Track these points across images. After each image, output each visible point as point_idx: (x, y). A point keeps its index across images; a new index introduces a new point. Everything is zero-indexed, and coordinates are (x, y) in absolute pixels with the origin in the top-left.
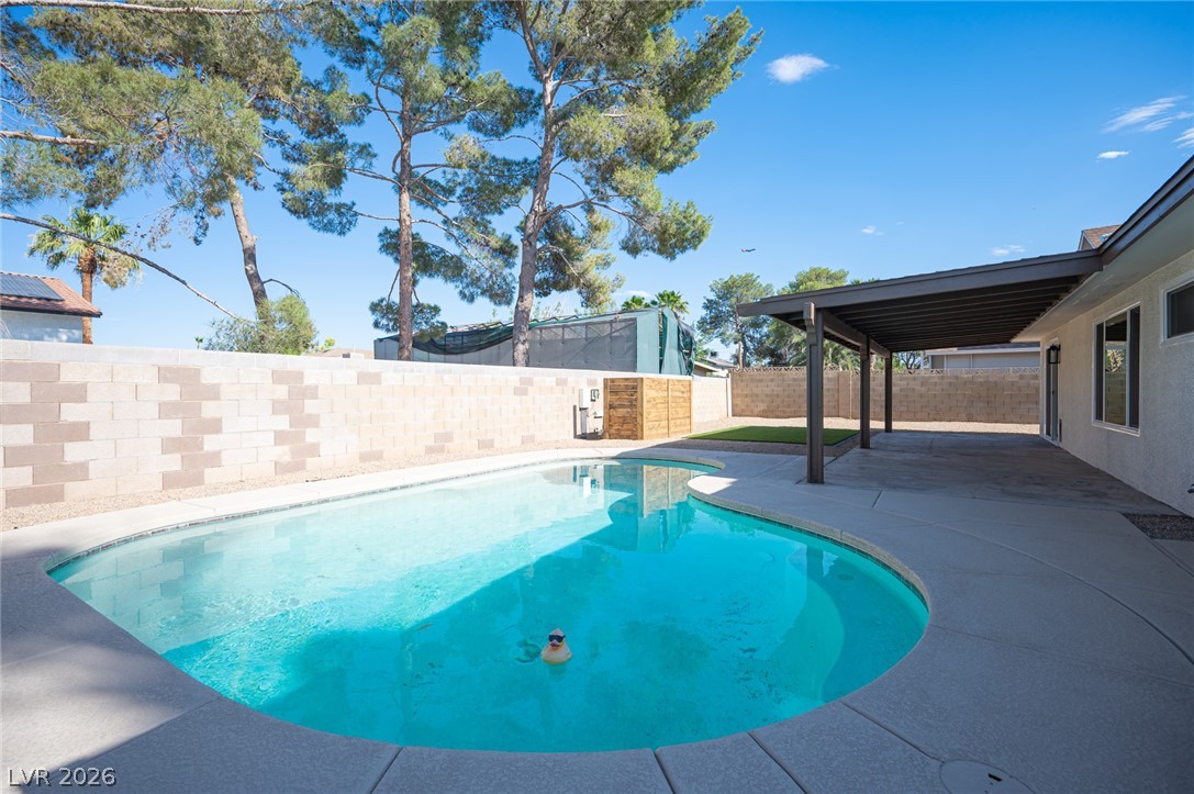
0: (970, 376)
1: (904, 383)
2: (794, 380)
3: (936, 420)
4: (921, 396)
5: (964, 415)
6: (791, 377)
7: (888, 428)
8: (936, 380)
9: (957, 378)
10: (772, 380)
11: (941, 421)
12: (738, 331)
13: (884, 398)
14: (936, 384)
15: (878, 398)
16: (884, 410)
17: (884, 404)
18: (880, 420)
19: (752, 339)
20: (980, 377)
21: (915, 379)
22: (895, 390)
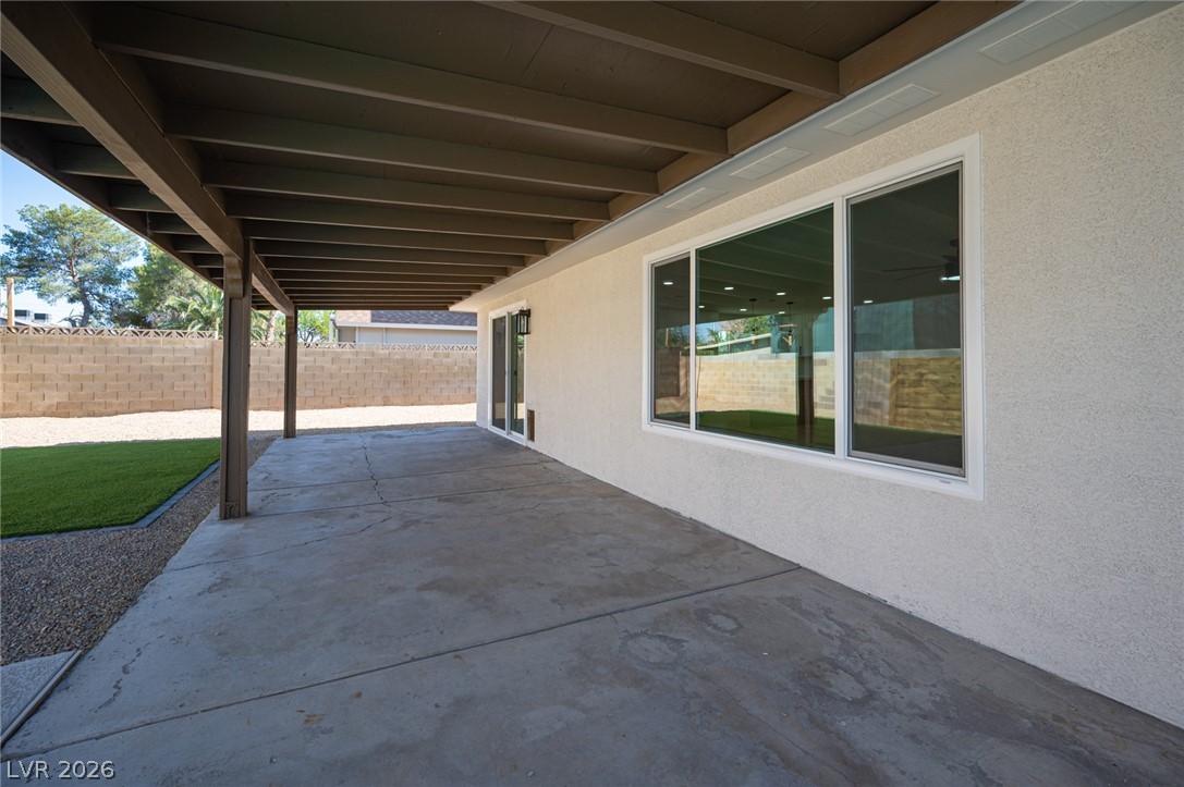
0: (387, 351)
1: (312, 359)
2: (130, 351)
3: (348, 406)
4: (331, 376)
5: (380, 398)
6: (122, 345)
7: (290, 431)
8: (350, 357)
9: (373, 354)
10: (81, 350)
11: (355, 406)
12: (75, 284)
13: (283, 379)
14: (349, 361)
15: (274, 380)
16: (283, 395)
17: (283, 387)
18: (277, 409)
19: (102, 299)
20: (396, 353)
21: (324, 354)
22: (300, 368)
